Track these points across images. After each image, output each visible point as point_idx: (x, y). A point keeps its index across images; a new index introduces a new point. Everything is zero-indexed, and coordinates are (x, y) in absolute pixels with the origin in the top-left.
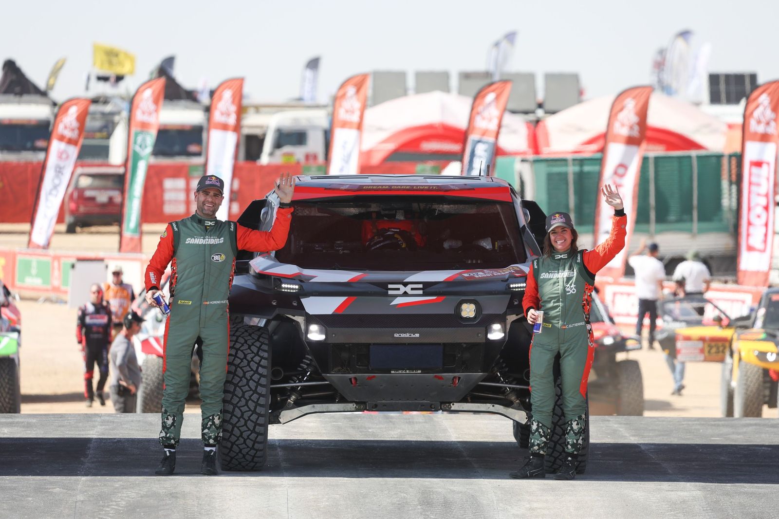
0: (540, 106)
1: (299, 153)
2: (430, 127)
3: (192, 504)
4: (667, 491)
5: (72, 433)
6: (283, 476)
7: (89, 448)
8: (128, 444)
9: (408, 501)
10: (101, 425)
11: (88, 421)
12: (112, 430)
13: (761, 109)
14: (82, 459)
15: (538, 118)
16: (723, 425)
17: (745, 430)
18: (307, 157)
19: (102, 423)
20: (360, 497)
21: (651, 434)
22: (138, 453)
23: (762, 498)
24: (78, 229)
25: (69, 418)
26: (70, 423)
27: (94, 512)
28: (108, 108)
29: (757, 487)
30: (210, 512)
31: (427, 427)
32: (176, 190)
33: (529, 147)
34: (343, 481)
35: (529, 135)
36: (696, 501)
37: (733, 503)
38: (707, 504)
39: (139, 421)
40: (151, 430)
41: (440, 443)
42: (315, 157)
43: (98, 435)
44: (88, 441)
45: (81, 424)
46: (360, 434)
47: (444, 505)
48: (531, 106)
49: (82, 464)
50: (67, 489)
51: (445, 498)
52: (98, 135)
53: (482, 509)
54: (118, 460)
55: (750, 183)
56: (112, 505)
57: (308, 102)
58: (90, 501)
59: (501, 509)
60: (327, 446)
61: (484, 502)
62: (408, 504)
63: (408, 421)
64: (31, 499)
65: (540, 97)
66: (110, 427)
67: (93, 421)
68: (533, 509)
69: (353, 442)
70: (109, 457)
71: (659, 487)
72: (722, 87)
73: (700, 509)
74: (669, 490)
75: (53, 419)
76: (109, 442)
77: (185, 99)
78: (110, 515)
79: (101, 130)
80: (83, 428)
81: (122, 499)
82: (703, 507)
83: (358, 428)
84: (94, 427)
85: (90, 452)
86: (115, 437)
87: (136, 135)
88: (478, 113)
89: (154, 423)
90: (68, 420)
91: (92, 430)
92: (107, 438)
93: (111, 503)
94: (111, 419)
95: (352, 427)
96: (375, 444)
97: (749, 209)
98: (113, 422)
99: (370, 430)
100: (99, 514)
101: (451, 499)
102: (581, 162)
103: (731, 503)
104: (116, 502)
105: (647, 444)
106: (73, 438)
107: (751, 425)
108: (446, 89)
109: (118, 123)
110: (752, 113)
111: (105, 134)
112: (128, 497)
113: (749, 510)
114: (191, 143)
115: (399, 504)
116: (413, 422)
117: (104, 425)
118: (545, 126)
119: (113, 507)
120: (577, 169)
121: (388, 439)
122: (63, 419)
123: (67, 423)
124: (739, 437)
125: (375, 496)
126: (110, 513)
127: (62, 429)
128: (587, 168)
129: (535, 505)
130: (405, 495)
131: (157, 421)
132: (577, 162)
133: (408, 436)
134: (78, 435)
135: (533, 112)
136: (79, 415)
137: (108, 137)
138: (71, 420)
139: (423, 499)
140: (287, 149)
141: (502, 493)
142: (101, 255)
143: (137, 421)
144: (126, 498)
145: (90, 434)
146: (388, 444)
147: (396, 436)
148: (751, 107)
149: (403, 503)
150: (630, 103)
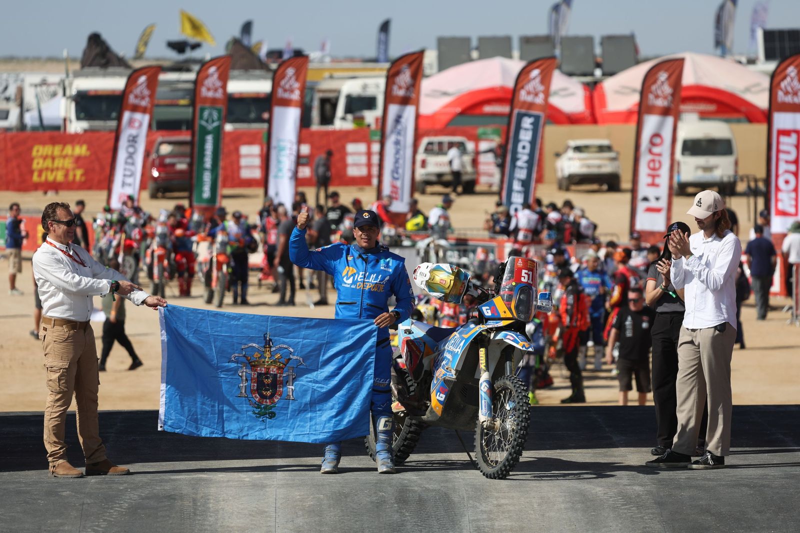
0: (598, 65)
1: (370, 116)
3: (189, 506)
9: (386, 500)
13: (788, 79)
15: (596, 79)
20: (342, 497)
24: (161, 195)
27: (99, 514)
30: (205, 513)
32: (251, 156)
33: (586, 106)
35: (586, 97)
37: (683, 497)
47: (418, 502)
48: (590, 66)
51: (420, 496)
53: (453, 506)
55: (778, 151)
56: (115, 507)
58: (95, 503)
59: (470, 505)
61: (456, 499)
62: (385, 503)
65: (598, 57)
68: (500, 506)
77: (258, 68)
78: (114, 516)
81: (125, 501)
87: (202, 110)
88: (522, 86)
93: (115, 505)
97: (777, 176)
100: (104, 516)
101: (426, 497)
104: (119, 504)
108: (508, 55)
110: (779, 84)
112: (131, 499)
115: (377, 503)
118: (601, 88)
119: (116, 509)
125: (356, 495)
126: (113, 515)
129: (503, 501)
135: (591, 73)
139: (400, 497)
140: (357, 113)
141: (472, 491)
144: (129, 500)
148: (777, 79)
149: (382, 501)
150: (663, 76)
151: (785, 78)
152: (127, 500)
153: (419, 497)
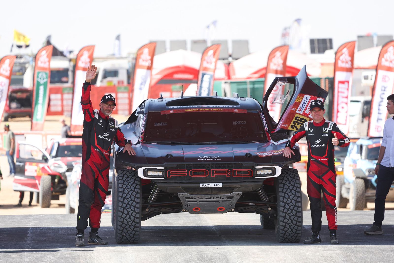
0: (230, 56)
1: (115, 80)
2: (178, 67)
4: (323, 251)
5: (19, 225)
6: (128, 246)
7: (28, 233)
8: (48, 230)
9: (192, 258)
10: (33, 221)
11: (26, 219)
12: (39, 223)
14: (25, 239)
15: (229, 62)
16: (344, 215)
17: (355, 217)
18: (119, 82)
19: (34, 219)
20: (168, 257)
21: (309, 220)
22: (53, 235)
23: (371, 254)
24: (10, 119)
25: (17, 217)
26: (17, 220)
28: (22, 61)
29: (367, 248)
31: (196, 219)
32: (56, 99)
33: (226, 76)
34: (158, 249)
35: (225, 70)
36: (338, 256)
38: (343, 257)
39: (52, 218)
40: (59, 223)
41: (204, 227)
42: (123, 82)
43: (32, 226)
44: (27, 229)
45: (23, 220)
46: (163, 223)
47: (210, 260)
48: (226, 56)
49: (26, 242)
50: (19, 255)
52: (18, 73)
53: (230, 262)
54: (43, 239)
55: (338, 92)
57: (117, 56)
58: (31, 261)
59: (239, 261)
60: (148, 230)
61: (231, 258)
62: (192, 260)
63: (186, 216)
64: (1, 261)
65: (230, 52)
66: (38, 221)
67: (29, 219)
69: (161, 228)
70: (39, 238)
71: (318, 249)
72: (316, 45)
73: (340, 260)
74: (324, 250)
75: (9, 218)
76: (38, 230)
77: (60, 55)
79: (19, 71)
80: (24, 223)
82: (341, 259)
83: (162, 220)
84: (30, 221)
85: (29, 235)
86: (41, 227)
87: (38, 73)
88: (205, 60)
89: (59, 219)
90: (16, 218)
91: (29, 223)
92: (37, 228)
94: (38, 217)
95: (159, 220)
96: (172, 228)
97: (338, 105)
98: (39, 219)
99: (168, 221)
101: (214, 257)
102: (253, 83)
103: (356, 256)
104: (44, 261)
105: (308, 225)
106: (20, 228)
107: (358, 215)
108: (185, 48)
109: (27, 68)
110: (339, 58)
111: (21, 73)
112: (51, 259)
113: (365, 260)
114: (63, 77)
115: (188, 260)
116: (189, 216)
117: (34, 221)
118: (233, 66)
120: (251, 86)
121: (178, 226)
122: (14, 218)
123: (16, 220)
124: (353, 221)
125: (175, 256)
127: (14, 223)
128: (256, 86)
130: (190, 255)
131: (61, 218)
132: (251, 83)
133: (187, 224)
134: (22, 226)
135: (227, 59)
136: (22, 215)
137: (23, 74)
138: (18, 218)
139: (200, 257)
140: (109, 79)
141: (239, 254)
142: (22, 132)
143: (51, 218)
145: (28, 226)
146: (178, 228)
147: (181, 224)
148: (339, 54)
149: (190, 259)
150: (278, 54)
151: (342, 54)
152: (48, 259)
153: (210, 257)
